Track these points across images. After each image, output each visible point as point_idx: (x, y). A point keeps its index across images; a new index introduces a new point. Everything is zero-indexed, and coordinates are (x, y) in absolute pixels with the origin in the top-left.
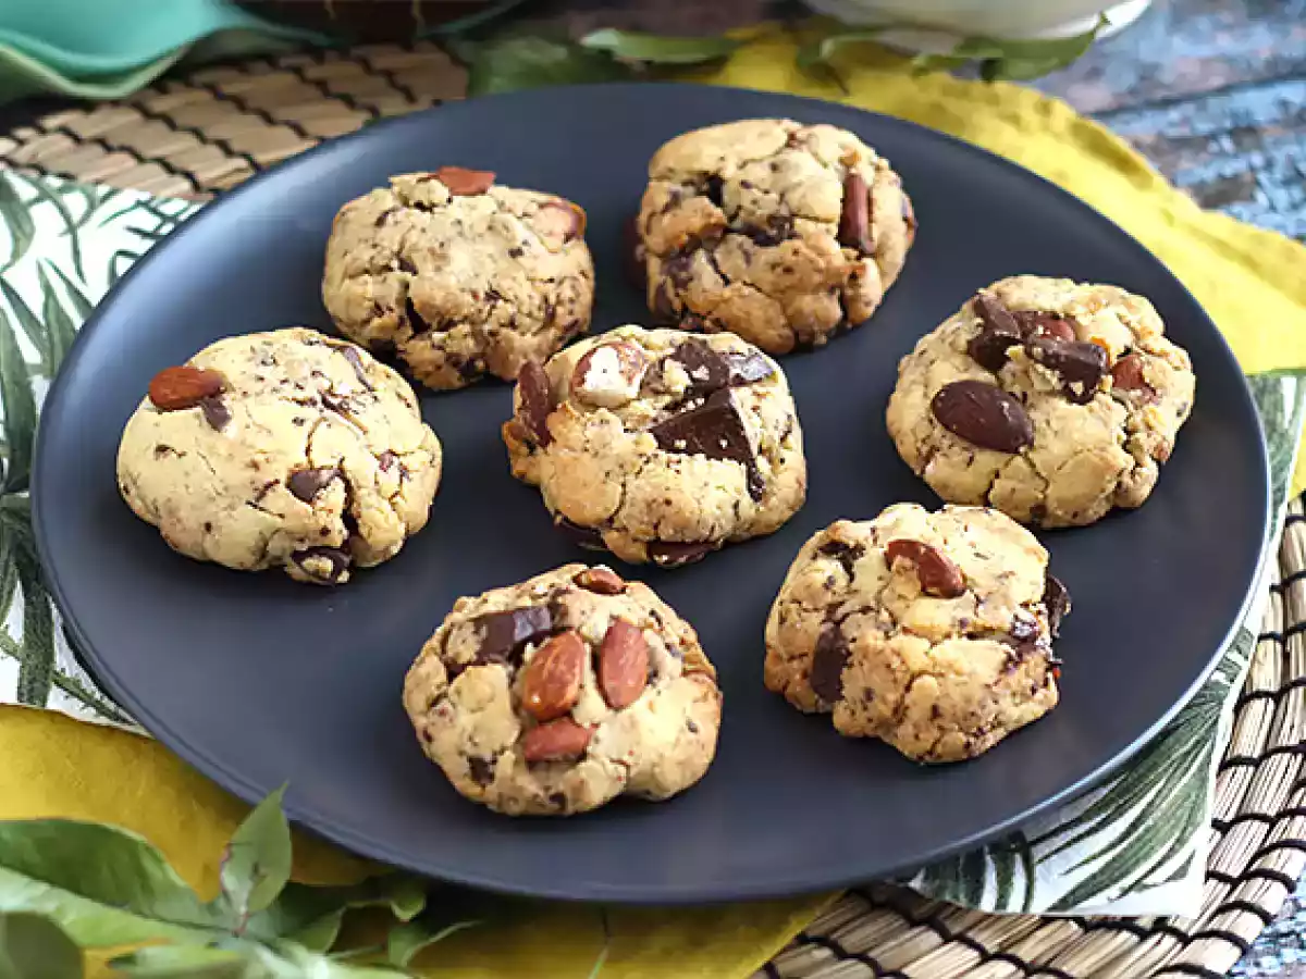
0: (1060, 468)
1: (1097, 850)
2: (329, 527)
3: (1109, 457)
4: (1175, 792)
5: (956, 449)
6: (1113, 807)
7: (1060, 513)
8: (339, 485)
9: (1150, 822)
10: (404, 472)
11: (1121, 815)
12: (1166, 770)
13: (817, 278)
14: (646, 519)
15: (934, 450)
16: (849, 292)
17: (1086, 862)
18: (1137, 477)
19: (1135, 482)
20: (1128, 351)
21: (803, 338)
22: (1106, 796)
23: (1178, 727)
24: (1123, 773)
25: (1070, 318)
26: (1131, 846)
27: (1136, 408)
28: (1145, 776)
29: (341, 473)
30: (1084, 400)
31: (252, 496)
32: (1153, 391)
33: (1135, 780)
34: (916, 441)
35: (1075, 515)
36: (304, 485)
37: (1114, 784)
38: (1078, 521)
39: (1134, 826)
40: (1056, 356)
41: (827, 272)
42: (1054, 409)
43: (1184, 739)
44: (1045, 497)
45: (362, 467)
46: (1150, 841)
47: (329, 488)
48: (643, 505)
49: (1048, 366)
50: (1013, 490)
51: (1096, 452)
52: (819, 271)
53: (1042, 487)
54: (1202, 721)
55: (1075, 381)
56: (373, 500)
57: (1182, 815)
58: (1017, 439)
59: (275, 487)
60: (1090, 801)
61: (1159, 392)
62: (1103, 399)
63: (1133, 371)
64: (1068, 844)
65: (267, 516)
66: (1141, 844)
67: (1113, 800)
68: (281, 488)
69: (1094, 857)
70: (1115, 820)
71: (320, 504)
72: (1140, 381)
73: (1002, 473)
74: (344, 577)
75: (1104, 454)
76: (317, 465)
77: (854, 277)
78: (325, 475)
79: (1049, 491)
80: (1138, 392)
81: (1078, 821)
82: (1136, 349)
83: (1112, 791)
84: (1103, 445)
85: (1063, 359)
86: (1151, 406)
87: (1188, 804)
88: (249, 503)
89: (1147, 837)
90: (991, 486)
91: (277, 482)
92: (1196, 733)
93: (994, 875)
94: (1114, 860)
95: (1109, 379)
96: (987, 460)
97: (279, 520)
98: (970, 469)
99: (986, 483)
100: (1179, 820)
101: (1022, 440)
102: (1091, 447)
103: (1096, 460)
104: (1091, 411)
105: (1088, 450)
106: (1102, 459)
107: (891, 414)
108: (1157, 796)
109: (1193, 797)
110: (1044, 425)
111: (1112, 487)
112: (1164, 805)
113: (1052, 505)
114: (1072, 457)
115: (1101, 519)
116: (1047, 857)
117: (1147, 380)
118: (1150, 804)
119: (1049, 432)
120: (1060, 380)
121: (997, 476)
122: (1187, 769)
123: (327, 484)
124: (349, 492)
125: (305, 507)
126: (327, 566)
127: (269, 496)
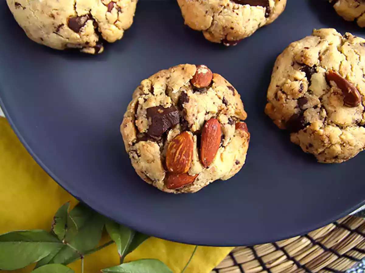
2: (89, 41)
8: (90, 23)
10: (119, 9)
14: (222, 33)
29: (90, 17)
31: (55, 30)
36: (75, 24)
47: (85, 26)
48: (221, 28)
56: (106, 26)
59: (63, 27)
65: (61, 38)
68: (66, 27)
71: (82, 33)
76: (79, 15)
78: (83, 20)
88: (54, 32)
91: (63, 25)
97: (67, 40)
123: (84, 24)
124: (95, 24)
125: (76, 35)
126: (92, 51)
127: (61, 30)
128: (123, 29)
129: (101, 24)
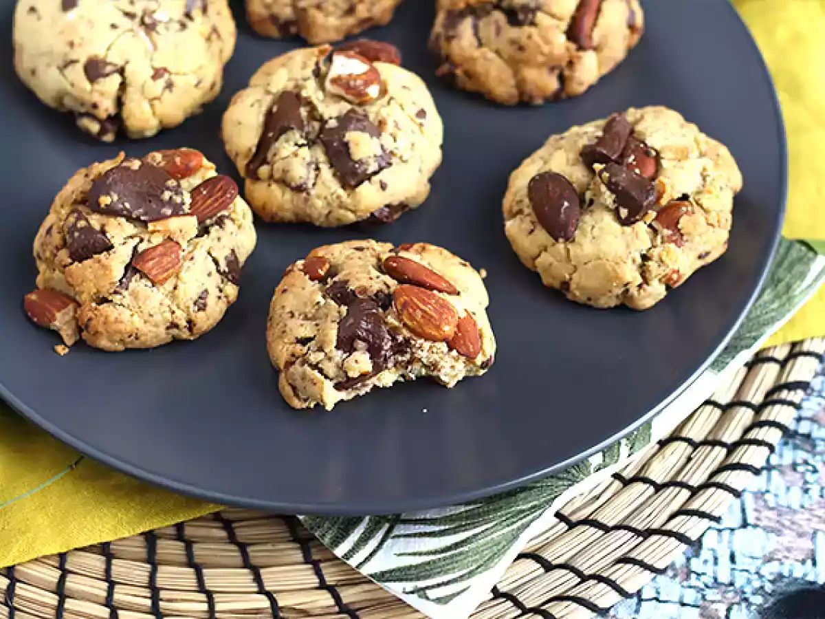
0: (586, 263)
1: (424, 549)
2: (99, 104)
3: (619, 271)
4: (494, 536)
5: (528, 219)
6: (457, 524)
7: (577, 293)
8: (117, 79)
9: (465, 549)
10: (169, 86)
11: (455, 533)
12: (500, 517)
13: (540, 59)
15: (520, 212)
16: (567, 73)
17: (414, 554)
18: (642, 291)
19: (639, 294)
20: (685, 197)
21: (526, 98)
22: (461, 513)
23: (534, 488)
24: (481, 503)
25: (658, 158)
26: (445, 559)
27: (662, 242)
28: (488, 513)
29: (121, 71)
30: (625, 223)
31: (61, 63)
32: (682, 235)
33: (484, 512)
34: (513, 200)
35: (589, 299)
36: (94, 70)
37: (471, 507)
38: (592, 303)
39: (457, 545)
40: (616, 184)
41: (550, 56)
42: (602, 220)
43: (529, 499)
44: (571, 279)
45: (139, 73)
46: (457, 562)
49: (609, 189)
50: (551, 265)
51: (613, 263)
52: (542, 54)
53: (571, 271)
54: (549, 492)
55: (624, 207)
56: (137, 97)
57: (487, 555)
58: (560, 232)
59: (76, 65)
60: (450, 511)
61: (685, 238)
62: (641, 227)
63: (675, 215)
64: (415, 535)
65: (64, 81)
66: (451, 561)
67: (461, 519)
68: (80, 67)
69: (420, 554)
70: (449, 534)
71: (97, 87)
72: (674, 225)
73: (549, 249)
74: (109, 138)
75: (616, 267)
76: (109, 60)
77: (571, 64)
78: (109, 69)
79: (574, 276)
80: (670, 232)
81: (433, 522)
82: (691, 199)
83: (466, 512)
84: (619, 260)
85: (620, 188)
86: (672, 246)
87: (495, 549)
88: (58, 67)
89: (459, 558)
90: (539, 255)
91: (79, 61)
92: (538, 500)
93: (362, 531)
94: (428, 563)
95: (652, 214)
96: (542, 236)
97: (70, 86)
98: (531, 237)
99: (537, 251)
100: (482, 558)
101: (562, 234)
102: (610, 258)
103: (610, 269)
104: (623, 233)
105: (607, 260)
106: (614, 270)
107: (514, 174)
108: (483, 532)
109: (502, 545)
110: (589, 229)
111: (619, 291)
112: (482, 542)
113: (573, 286)
114: (595, 260)
115: (609, 308)
116: (399, 536)
117: (679, 226)
118: (475, 536)
119: (589, 235)
120: (614, 202)
121: (546, 250)
122: (514, 522)
123: (107, 75)
124: (123, 86)
125: (87, 85)
126: (95, 127)
127: (70, 68)
128: (161, 122)
129: (130, 90)
